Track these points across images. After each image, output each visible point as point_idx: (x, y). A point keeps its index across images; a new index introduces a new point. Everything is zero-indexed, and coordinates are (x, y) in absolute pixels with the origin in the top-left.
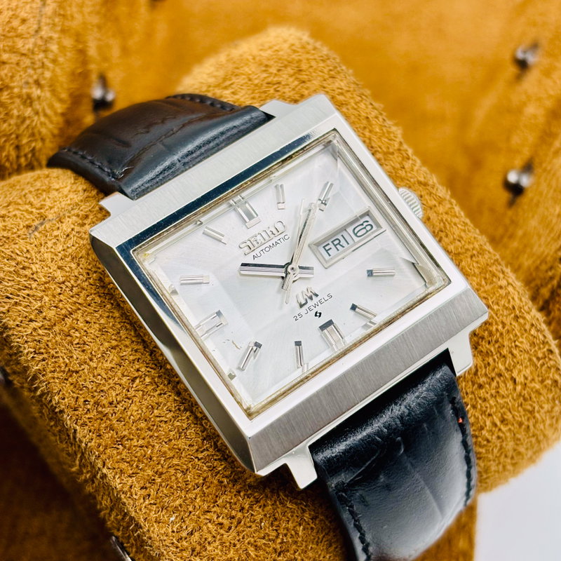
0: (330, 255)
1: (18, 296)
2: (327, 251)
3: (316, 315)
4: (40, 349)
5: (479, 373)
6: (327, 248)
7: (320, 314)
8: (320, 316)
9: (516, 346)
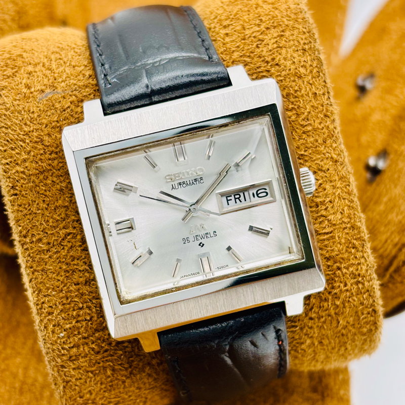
0: (228, 204)
1: (15, 143)
2: (228, 200)
3: (200, 245)
4: (17, 186)
5: (313, 310)
6: (229, 198)
7: (203, 245)
8: (202, 246)
9: (349, 301)
